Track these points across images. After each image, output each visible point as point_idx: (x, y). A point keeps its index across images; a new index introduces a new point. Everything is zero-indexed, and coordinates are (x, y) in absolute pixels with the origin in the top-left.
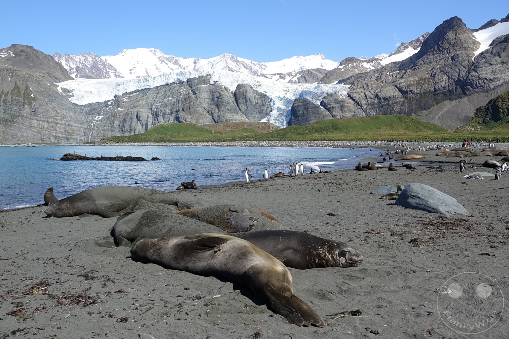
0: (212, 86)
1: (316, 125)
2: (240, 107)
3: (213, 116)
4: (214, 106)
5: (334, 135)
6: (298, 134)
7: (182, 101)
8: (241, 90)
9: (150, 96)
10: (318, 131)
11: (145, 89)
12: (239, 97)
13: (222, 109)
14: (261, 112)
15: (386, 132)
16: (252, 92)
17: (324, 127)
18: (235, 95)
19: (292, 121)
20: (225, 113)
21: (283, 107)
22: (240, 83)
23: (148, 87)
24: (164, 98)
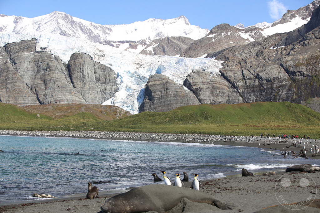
0: (38, 54)
1: (180, 112)
2: (75, 83)
3: (37, 95)
4: (39, 81)
5: (203, 126)
6: (155, 123)
8: (77, 61)
10: (182, 120)
12: (74, 71)
13: (51, 85)
14: (103, 92)
15: (271, 124)
16: (92, 63)
17: (191, 114)
18: (68, 67)
19: (145, 105)
20: (55, 91)
21: (135, 87)
22: (75, 51)
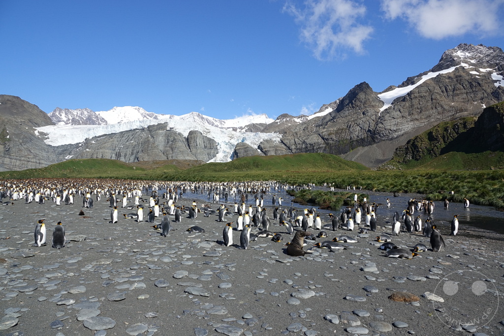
0: (168, 132)
2: (192, 149)
4: (169, 149)
5: (254, 172)
6: (216, 171)
7: (142, 144)
8: (193, 136)
9: (116, 139)
11: (112, 134)
12: (191, 142)
14: (209, 154)
15: (309, 170)
16: (202, 137)
17: (245, 164)
18: (187, 139)
20: (178, 154)
23: (114, 132)
24: (127, 141)
